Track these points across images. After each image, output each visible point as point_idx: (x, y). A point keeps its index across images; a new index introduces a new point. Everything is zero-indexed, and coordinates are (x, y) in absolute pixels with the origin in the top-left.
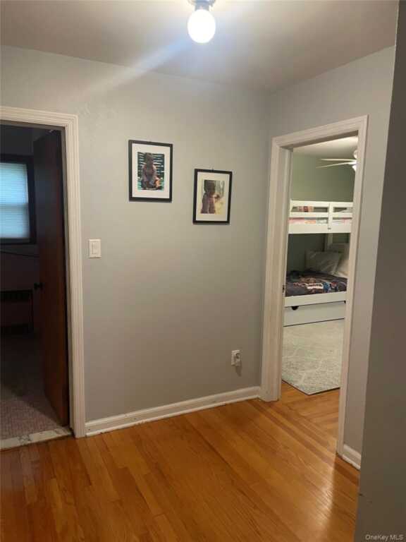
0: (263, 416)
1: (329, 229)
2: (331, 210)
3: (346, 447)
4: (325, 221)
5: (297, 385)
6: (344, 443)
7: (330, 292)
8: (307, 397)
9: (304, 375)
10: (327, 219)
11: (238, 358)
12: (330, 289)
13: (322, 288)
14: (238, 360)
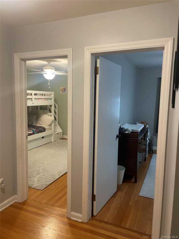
0: (22, 212)
1: (33, 104)
2: (33, 94)
3: (73, 213)
4: (31, 100)
5: (35, 186)
6: (72, 211)
7: (36, 134)
8: (41, 191)
9: (36, 180)
10: (31, 99)
11: (3, 183)
12: (35, 132)
13: (32, 132)
14: (3, 185)
